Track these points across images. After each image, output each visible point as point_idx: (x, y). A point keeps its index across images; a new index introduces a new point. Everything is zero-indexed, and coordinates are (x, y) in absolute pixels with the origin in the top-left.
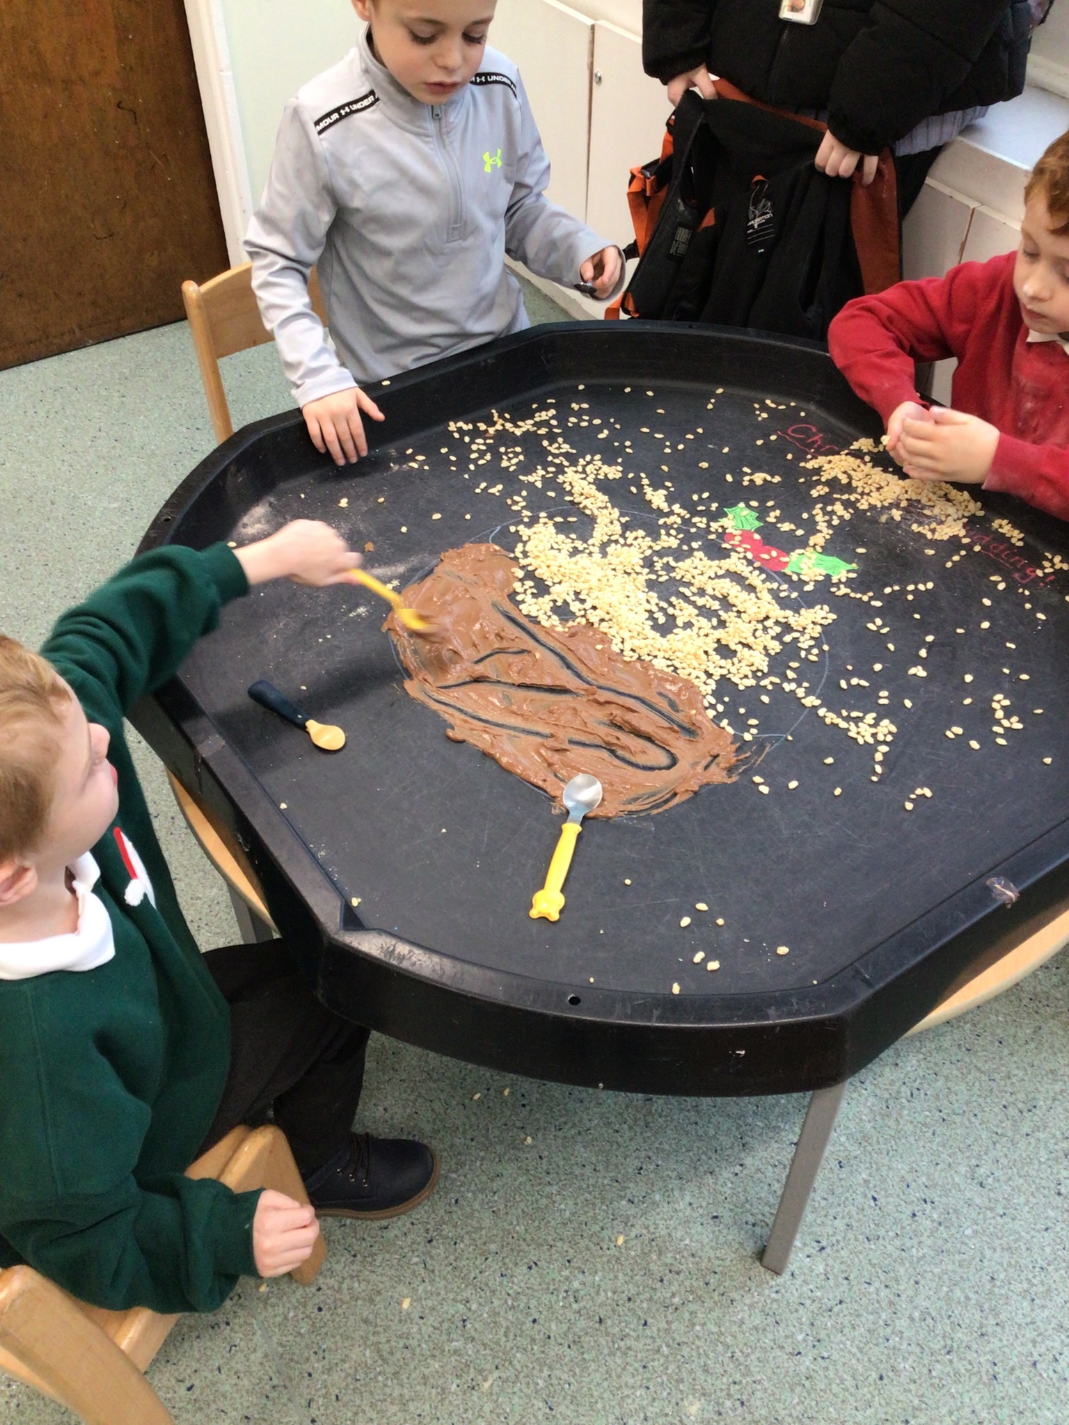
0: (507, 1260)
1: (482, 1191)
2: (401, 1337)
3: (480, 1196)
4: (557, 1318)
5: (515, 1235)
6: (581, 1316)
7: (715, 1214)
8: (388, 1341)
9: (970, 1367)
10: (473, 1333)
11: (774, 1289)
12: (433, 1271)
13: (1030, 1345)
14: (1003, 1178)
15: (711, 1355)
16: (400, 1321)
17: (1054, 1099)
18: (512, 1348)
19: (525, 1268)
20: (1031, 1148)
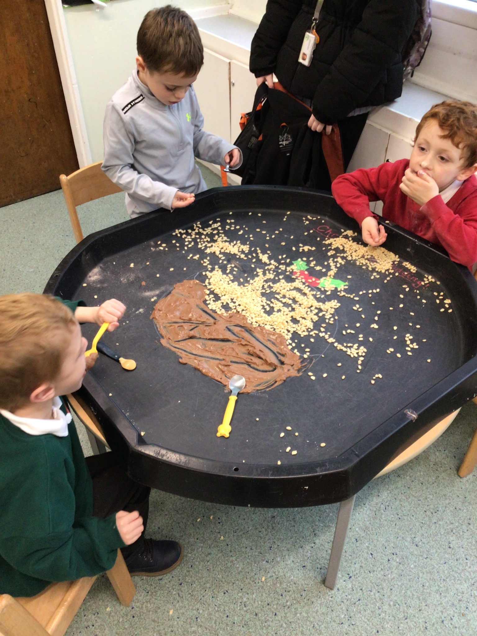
0: (214, 591)
1: (203, 561)
2: (169, 627)
3: (202, 563)
4: (237, 614)
5: (218, 580)
6: (247, 613)
7: (304, 565)
8: (164, 629)
9: (415, 625)
10: (201, 623)
11: (331, 596)
12: (182, 597)
13: (440, 614)
14: (426, 542)
15: (305, 626)
16: (169, 620)
17: (446, 507)
18: (218, 629)
19: (222, 593)
20: (437, 529)
